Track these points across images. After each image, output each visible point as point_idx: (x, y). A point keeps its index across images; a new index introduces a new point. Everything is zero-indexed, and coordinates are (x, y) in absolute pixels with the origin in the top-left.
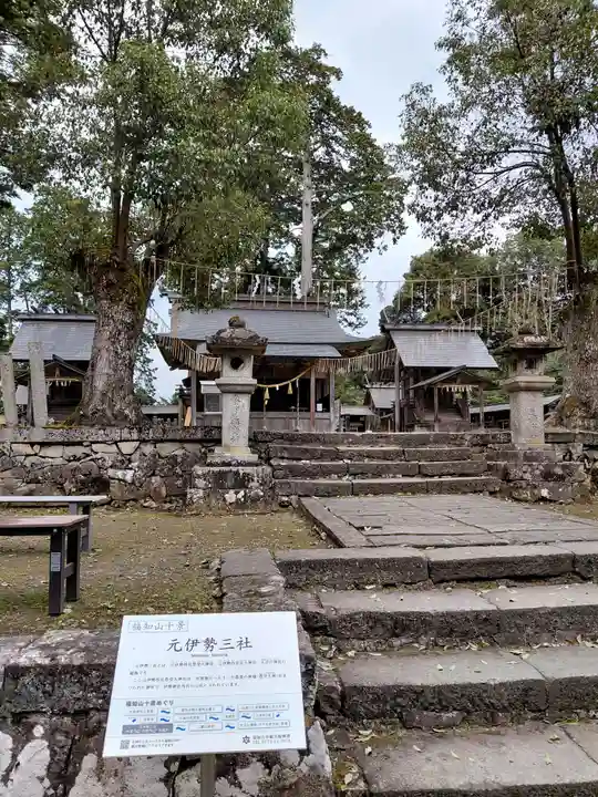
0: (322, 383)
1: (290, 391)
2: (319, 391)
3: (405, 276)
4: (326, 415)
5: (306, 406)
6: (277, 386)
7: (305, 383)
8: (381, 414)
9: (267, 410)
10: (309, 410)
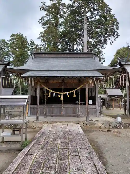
0: (92, 90)
1: (75, 96)
2: (90, 94)
3: (115, 55)
4: (94, 106)
5: (83, 102)
6: (67, 93)
7: (83, 90)
8: (110, 97)
9: (64, 104)
10: (85, 104)
